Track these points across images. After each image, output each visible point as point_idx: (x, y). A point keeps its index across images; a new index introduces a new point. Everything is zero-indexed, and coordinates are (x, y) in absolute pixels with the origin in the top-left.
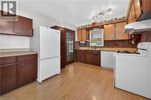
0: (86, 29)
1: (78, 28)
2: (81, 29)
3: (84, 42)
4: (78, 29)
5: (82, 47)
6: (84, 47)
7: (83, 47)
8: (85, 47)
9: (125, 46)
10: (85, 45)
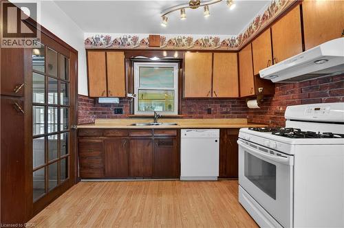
0: (126, 51)
1: (88, 41)
2: (106, 50)
3: (116, 101)
4: (89, 46)
5: (105, 118)
6: (113, 118)
7: (109, 117)
8: (116, 117)
9: (226, 113)
10: (119, 111)
